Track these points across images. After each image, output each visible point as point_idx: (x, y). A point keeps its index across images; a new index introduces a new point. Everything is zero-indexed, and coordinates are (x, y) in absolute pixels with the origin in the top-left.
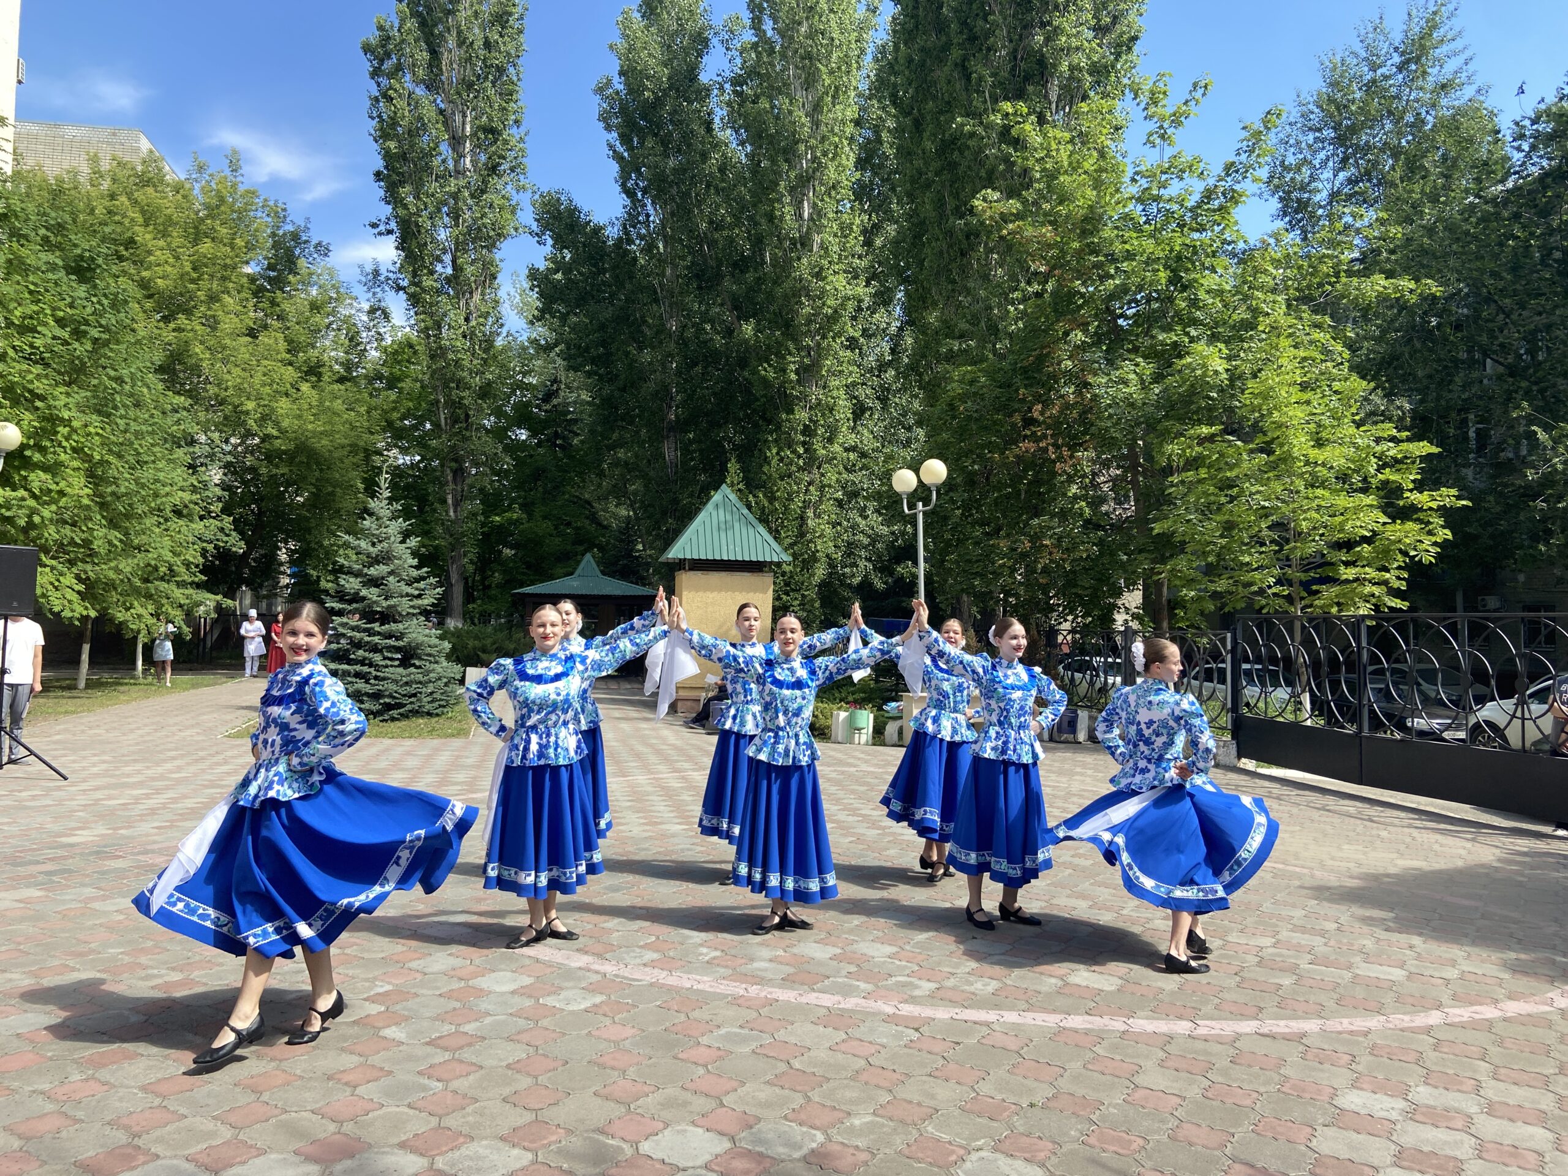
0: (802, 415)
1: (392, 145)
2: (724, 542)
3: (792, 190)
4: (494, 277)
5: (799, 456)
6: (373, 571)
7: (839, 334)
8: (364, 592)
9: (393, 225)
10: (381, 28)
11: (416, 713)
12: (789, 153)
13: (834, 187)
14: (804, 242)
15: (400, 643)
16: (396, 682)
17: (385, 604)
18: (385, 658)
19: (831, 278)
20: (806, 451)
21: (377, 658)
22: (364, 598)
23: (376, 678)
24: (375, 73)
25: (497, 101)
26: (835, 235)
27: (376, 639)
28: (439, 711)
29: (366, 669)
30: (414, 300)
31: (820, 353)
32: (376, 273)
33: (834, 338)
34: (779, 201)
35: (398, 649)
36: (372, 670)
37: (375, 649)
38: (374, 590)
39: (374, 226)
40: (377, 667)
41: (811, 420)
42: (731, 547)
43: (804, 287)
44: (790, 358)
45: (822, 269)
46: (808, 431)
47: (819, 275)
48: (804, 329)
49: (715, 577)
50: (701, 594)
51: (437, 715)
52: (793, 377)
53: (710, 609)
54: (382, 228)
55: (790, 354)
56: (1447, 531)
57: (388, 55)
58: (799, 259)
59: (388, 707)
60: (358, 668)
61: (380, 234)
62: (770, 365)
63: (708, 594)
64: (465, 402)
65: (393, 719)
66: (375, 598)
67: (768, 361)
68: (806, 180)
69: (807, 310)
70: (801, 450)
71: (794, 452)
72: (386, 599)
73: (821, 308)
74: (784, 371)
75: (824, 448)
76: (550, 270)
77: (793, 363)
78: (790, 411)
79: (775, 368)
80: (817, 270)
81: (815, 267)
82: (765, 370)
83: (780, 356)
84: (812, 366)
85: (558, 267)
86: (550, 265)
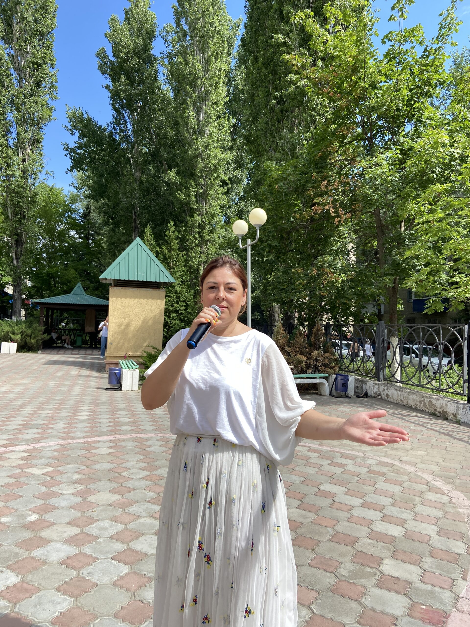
0: (197, 219)
2: (136, 270)
4: (39, 142)
5: (196, 239)
7: (217, 178)
12: (193, 85)
13: (215, 103)
14: (201, 132)
19: (213, 149)
20: (200, 237)
26: (216, 128)
34: (188, 109)
45: (209, 144)
47: (207, 148)
48: (199, 174)
49: (130, 291)
50: (121, 300)
53: (127, 309)
58: (197, 139)
62: (182, 192)
63: (126, 301)
68: (201, 99)
69: (201, 165)
70: (197, 236)
71: (194, 237)
73: (208, 164)
74: (189, 196)
75: (209, 235)
76: (76, 147)
77: (194, 192)
78: (192, 216)
79: (184, 194)
80: (206, 144)
81: (205, 143)
82: (179, 194)
83: (187, 188)
84: (203, 194)
85: (80, 146)
86: (76, 145)
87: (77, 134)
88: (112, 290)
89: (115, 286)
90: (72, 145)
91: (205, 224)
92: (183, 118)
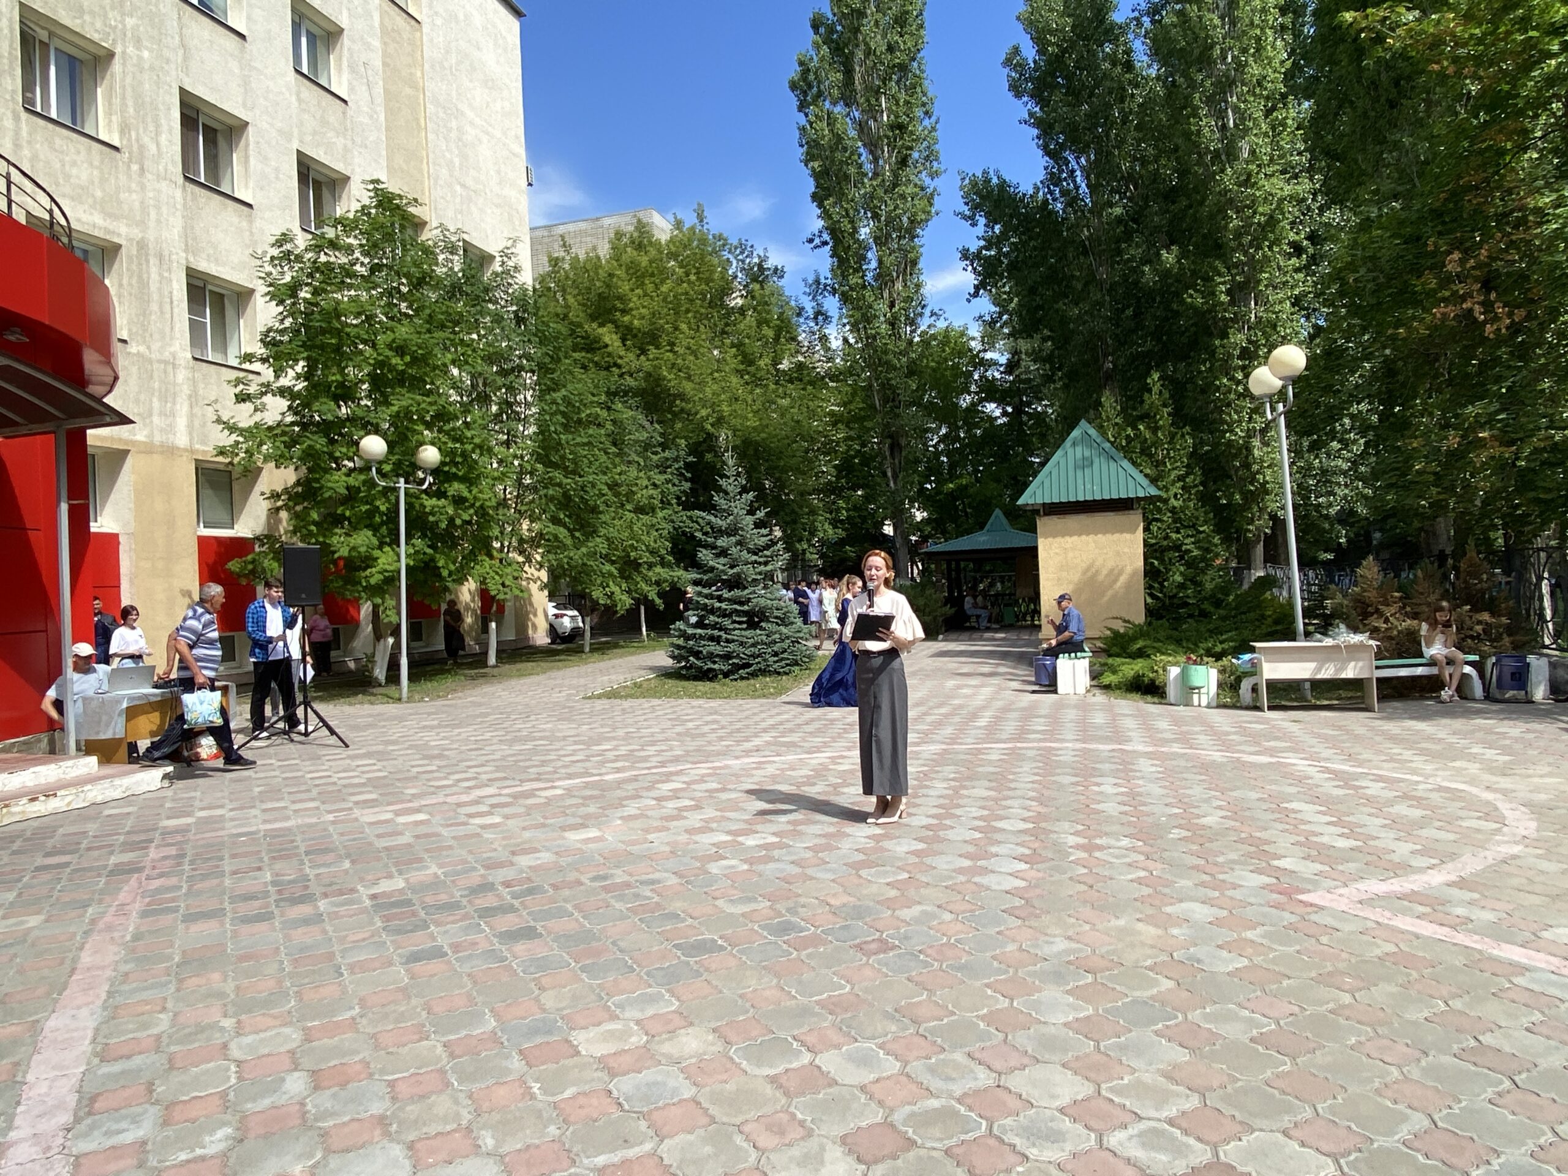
0: (1239, 338)
1: (816, 164)
2: (1080, 481)
3: (1209, 101)
4: (914, 263)
5: (1238, 383)
7: (1277, 242)
8: (714, 563)
9: (826, 237)
10: (801, 63)
11: (764, 672)
12: (1205, 60)
13: (1259, 84)
14: (1230, 153)
15: (746, 608)
16: (742, 644)
17: (731, 572)
18: (734, 622)
19: (1261, 183)
21: (727, 622)
22: (714, 569)
23: (728, 641)
24: (802, 107)
25: (903, 97)
26: (1266, 135)
27: (723, 605)
28: (786, 669)
29: (716, 633)
30: (845, 299)
31: (1256, 266)
32: (817, 282)
33: (1270, 248)
34: (1195, 115)
35: (746, 613)
36: (722, 633)
37: (724, 614)
38: (722, 560)
39: (811, 241)
40: (726, 630)
41: (1250, 342)
42: (1088, 486)
43: (1231, 200)
44: (1219, 280)
45: (1249, 175)
46: (1246, 354)
47: (1247, 181)
48: (1232, 244)
49: (1073, 521)
50: (1059, 539)
51: (786, 674)
52: (1224, 298)
53: (1071, 555)
54: (817, 241)
55: (1220, 275)
57: (810, 87)
58: (1223, 171)
59: (737, 668)
60: (709, 632)
61: (816, 247)
62: (1196, 291)
63: (1067, 538)
64: (893, 382)
65: (742, 678)
66: (721, 567)
67: (1194, 286)
68: (1226, 85)
69: (1235, 223)
70: (1240, 376)
71: (1232, 379)
72: (732, 567)
73: (1253, 217)
74: (1213, 294)
76: (982, 248)
77: (1223, 283)
78: (1224, 335)
79: (1202, 292)
80: (1243, 178)
81: (1241, 174)
82: (1191, 296)
83: (1207, 279)
84: (1247, 282)
85: (990, 243)
86: (982, 243)
87: (982, 221)
88: (1042, 524)
89: (1045, 514)
90: (974, 246)
91: (1257, 348)
92: (1187, 135)
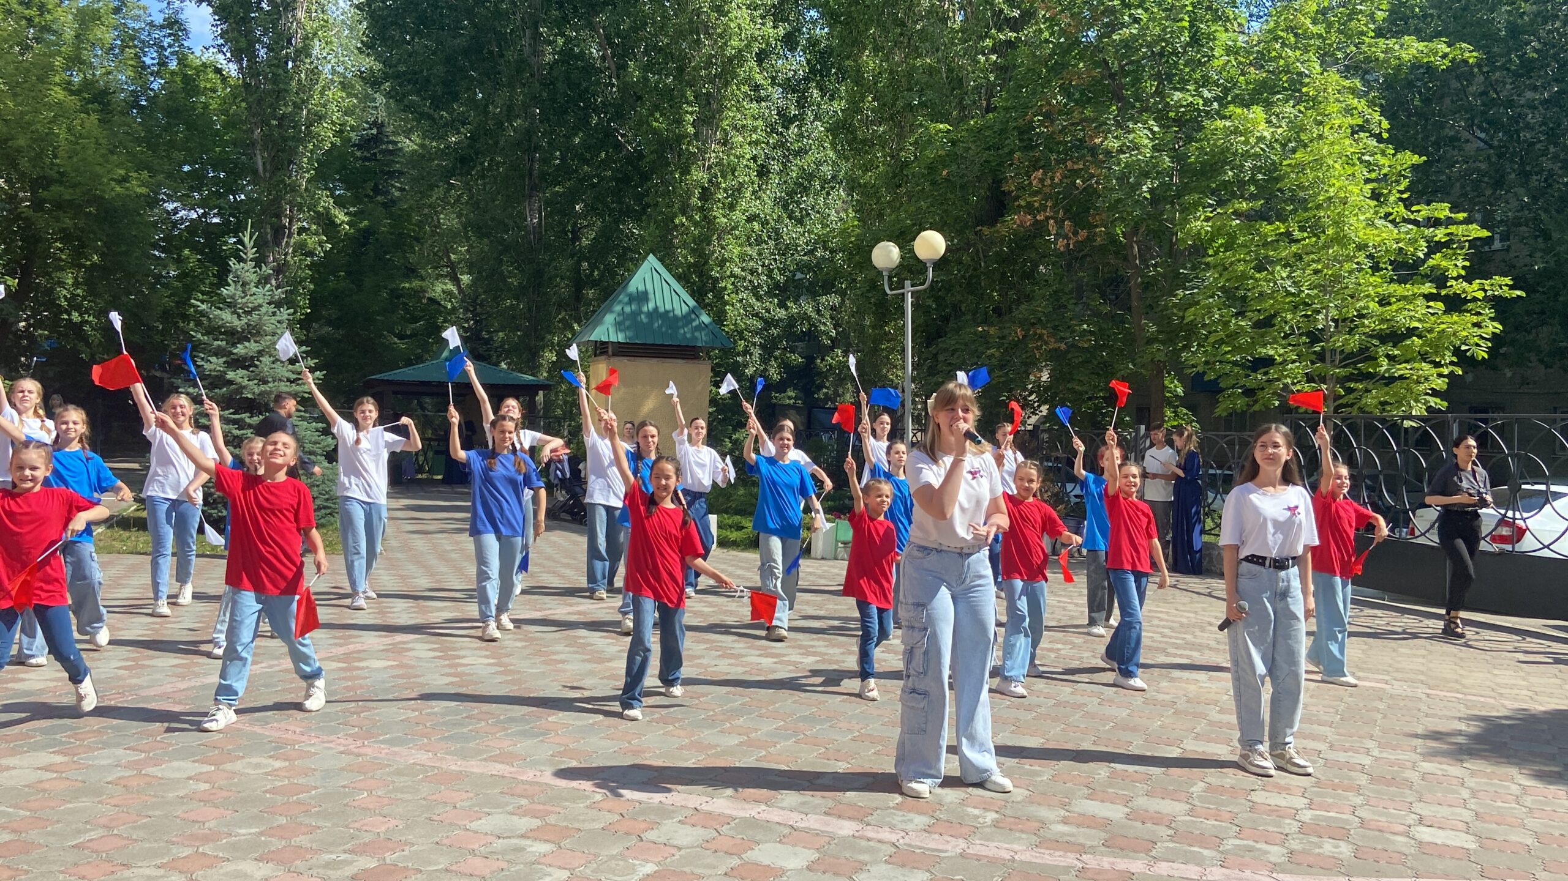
6: (240, 350)
8: (230, 375)
17: (256, 390)
22: (230, 382)
38: (241, 372)
46: (706, 195)
49: (644, 365)
52: (691, 130)
56: (1496, 324)
66: (244, 383)
72: (258, 384)
